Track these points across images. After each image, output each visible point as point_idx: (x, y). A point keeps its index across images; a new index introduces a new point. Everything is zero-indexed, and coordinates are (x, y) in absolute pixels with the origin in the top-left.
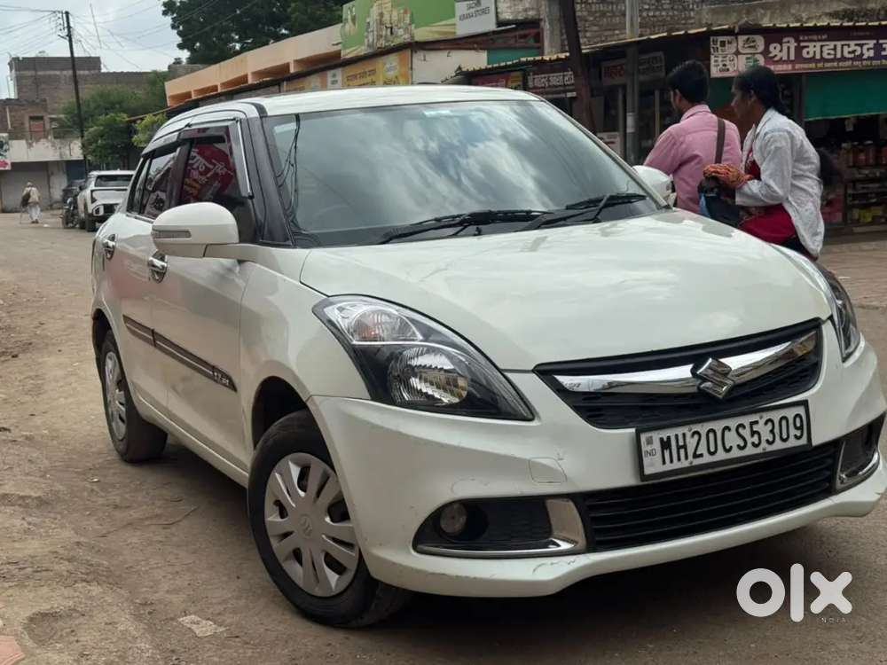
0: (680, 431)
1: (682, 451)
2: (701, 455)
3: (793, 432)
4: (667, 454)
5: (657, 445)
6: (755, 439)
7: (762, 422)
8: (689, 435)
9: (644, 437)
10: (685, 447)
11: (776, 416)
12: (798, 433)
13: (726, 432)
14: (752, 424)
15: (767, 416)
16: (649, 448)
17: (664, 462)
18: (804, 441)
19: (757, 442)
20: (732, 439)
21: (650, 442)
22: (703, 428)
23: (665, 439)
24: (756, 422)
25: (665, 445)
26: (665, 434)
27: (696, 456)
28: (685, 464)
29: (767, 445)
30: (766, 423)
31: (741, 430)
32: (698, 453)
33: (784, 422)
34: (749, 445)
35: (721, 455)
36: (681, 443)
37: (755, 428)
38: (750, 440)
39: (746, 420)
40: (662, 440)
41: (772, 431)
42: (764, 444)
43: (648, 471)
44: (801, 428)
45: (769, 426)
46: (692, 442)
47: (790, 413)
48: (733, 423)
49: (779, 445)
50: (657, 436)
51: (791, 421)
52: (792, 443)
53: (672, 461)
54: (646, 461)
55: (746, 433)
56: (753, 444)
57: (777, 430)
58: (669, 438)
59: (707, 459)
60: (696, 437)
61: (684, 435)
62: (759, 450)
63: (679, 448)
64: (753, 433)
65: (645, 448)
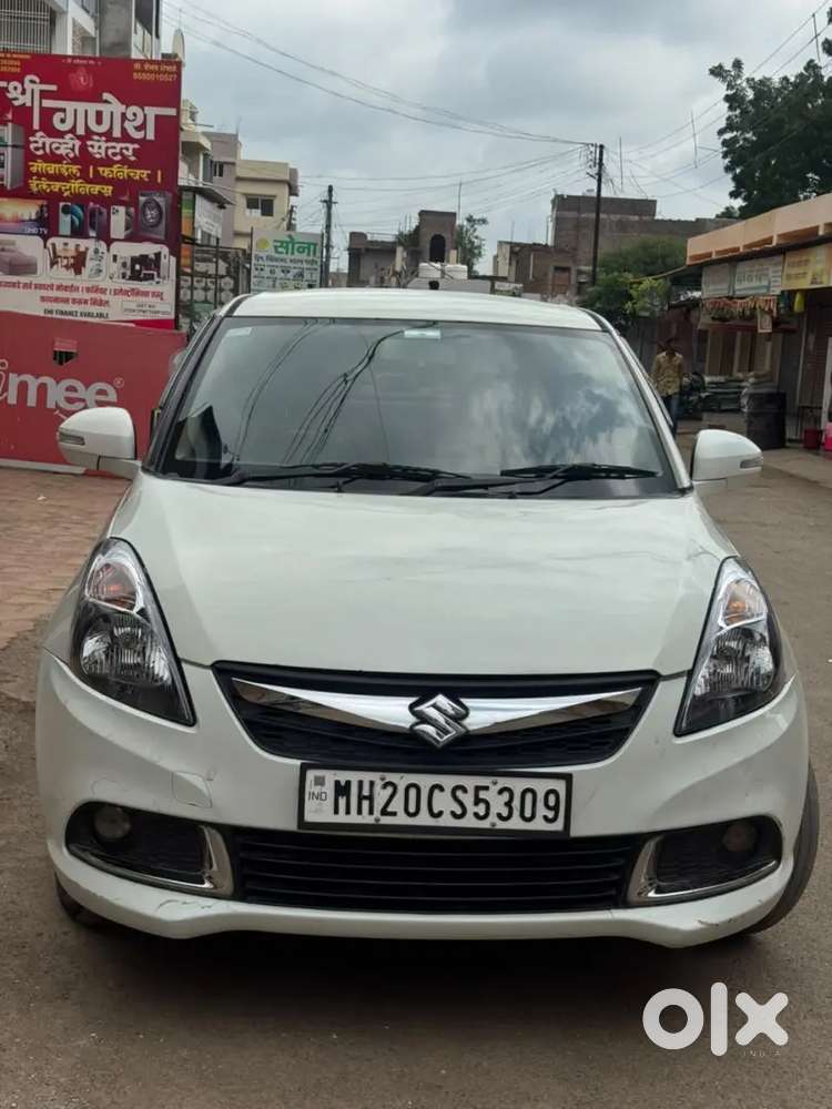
0: (367, 777)
1: (366, 804)
2: (394, 814)
3: (541, 811)
4: (342, 801)
5: (329, 788)
6: (481, 809)
7: (494, 789)
8: (379, 784)
9: (311, 775)
10: (370, 798)
11: (518, 785)
12: (551, 815)
13: (436, 792)
14: (478, 789)
15: (503, 782)
16: (317, 790)
17: (336, 811)
18: (558, 826)
19: (482, 813)
20: (443, 802)
21: (320, 781)
22: (402, 780)
23: (343, 784)
24: (486, 788)
25: (342, 790)
26: (343, 776)
27: (384, 812)
28: (366, 819)
29: (496, 820)
30: (501, 792)
31: (459, 794)
32: (390, 809)
33: (529, 797)
34: (470, 815)
35: (424, 819)
36: (366, 792)
37: (482, 795)
38: (471, 808)
39: (470, 782)
40: (337, 783)
41: (508, 804)
42: (492, 818)
43: (309, 817)
44: (556, 809)
45: (506, 796)
46: (381, 796)
47: (541, 786)
48: (449, 781)
49: (516, 823)
50: (331, 777)
51: (540, 797)
52: (538, 825)
53: (348, 812)
54: (309, 805)
55: (468, 799)
56: (476, 815)
57: (516, 803)
58: (348, 783)
59: (402, 819)
60: (390, 790)
61: (372, 784)
62: (485, 824)
63: (361, 798)
64: (477, 801)
65: (310, 787)
